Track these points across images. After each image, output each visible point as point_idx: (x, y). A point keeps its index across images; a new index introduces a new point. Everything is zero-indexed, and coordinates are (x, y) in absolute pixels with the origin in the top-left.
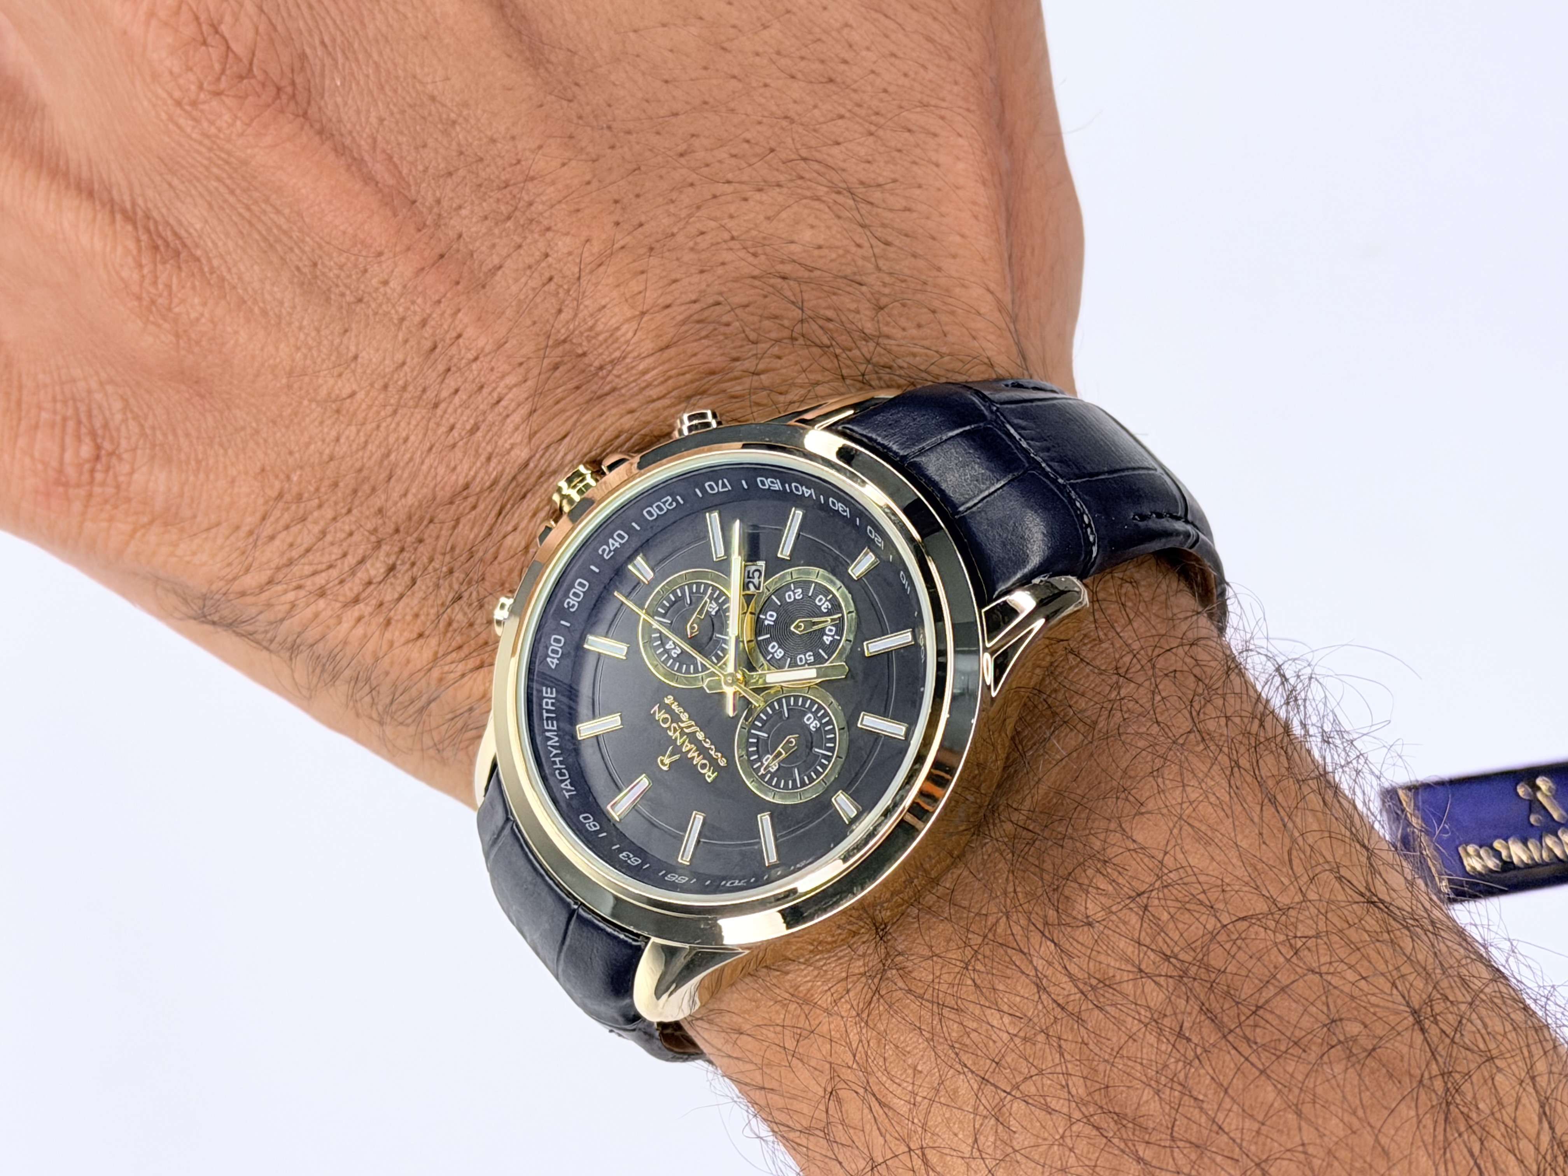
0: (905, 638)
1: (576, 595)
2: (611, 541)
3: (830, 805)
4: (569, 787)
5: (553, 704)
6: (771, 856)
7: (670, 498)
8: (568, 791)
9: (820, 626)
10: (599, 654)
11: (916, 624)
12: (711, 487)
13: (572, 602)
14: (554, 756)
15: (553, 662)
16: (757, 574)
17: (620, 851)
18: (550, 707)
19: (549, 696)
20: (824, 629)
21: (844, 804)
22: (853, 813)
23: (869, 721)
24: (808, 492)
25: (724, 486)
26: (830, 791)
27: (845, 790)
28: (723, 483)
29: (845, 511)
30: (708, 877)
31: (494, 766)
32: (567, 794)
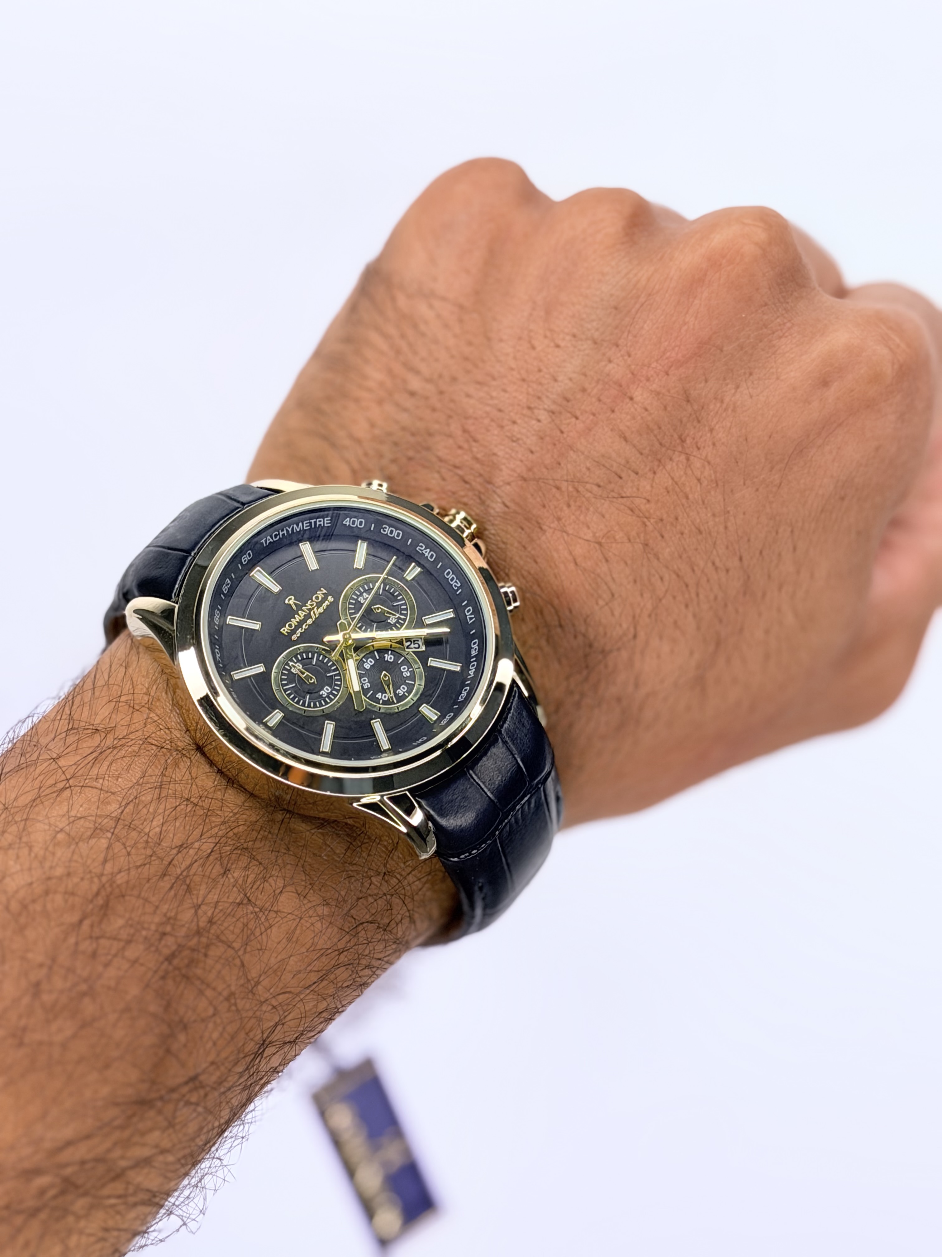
0: (385, 744)
1: (392, 532)
2: (428, 550)
3: (274, 709)
4: (268, 542)
5: (320, 525)
6: (237, 675)
7: (459, 585)
8: (266, 541)
9: (387, 691)
10: (355, 551)
11: (394, 750)
12: (469, 610)
13: (387, 530)
14: (287, 530)
15: (347, 522)
16: (417, 646)
17: (231, 579)
18: (318, 523)
19: (326, 522)
20: (386, 693)
21: (276, 717)
22: (270, 724)
23: (329, 728)
24: (472, 673)
25: (471, 619)
26: (283, 708)
27: (284, 717)
28: (472, 618)
29: (462, 697)
30: (220, 636)
31: (277, 491)
32: (263, 541)
